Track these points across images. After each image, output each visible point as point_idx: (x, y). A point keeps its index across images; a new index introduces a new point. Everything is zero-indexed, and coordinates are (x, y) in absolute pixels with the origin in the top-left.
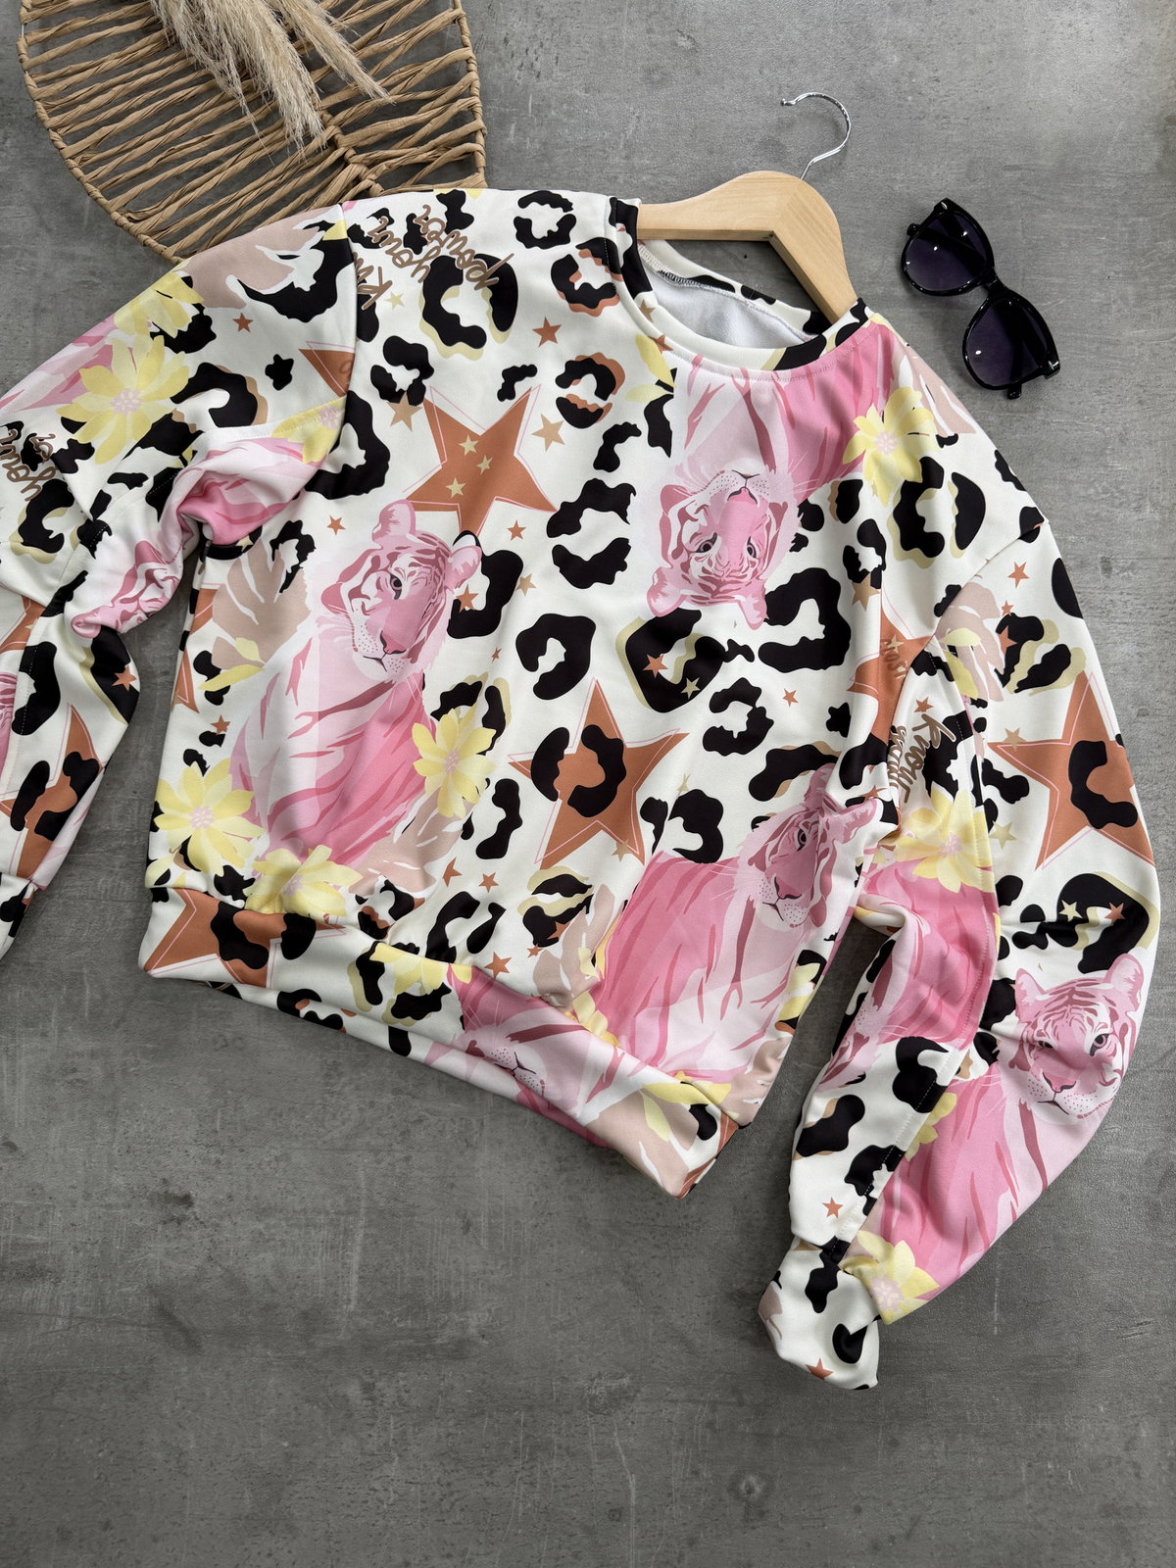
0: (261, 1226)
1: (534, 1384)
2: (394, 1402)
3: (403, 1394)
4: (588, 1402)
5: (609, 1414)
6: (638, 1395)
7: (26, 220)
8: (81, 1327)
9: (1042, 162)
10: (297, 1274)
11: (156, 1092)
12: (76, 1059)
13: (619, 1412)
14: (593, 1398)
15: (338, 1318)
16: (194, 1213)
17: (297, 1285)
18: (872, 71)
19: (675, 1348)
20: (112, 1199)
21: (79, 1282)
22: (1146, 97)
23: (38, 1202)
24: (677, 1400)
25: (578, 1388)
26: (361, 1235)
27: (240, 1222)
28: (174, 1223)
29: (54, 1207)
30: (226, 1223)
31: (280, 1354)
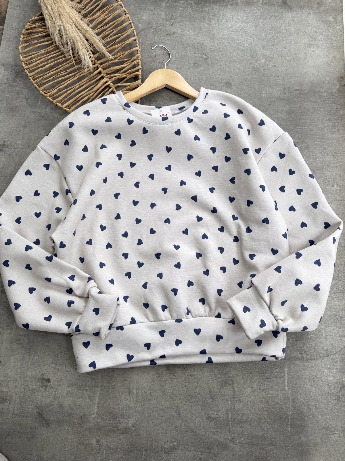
0: (70, 389)
1: (148, 443)
2: (106, 446)
3: (108, 444)
4: (164, 449)
5: (169, 454)
6: (179, 448)
7: (23, 102)
8: (16, 417)
9: (305, 89)
10: (79, 405)
11: (42, 347)
12: (20, 337)
13: (173, 453)
14: (165, 448)
15: (90, 419)
16: (51, 384)
17: (79, 408)
18: (257, 64)
19: (190, 434)
20: (27, 379)
21: (16, 404)
22: (335, 71)
23: (6, 379)
24: (191, 451)
25: (161, 445)
26: (99, 393)
27: (63, 387)
28: (45, 387)
29: (11, 380)
30: (60, 388)
31: (73, 429)
